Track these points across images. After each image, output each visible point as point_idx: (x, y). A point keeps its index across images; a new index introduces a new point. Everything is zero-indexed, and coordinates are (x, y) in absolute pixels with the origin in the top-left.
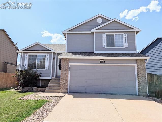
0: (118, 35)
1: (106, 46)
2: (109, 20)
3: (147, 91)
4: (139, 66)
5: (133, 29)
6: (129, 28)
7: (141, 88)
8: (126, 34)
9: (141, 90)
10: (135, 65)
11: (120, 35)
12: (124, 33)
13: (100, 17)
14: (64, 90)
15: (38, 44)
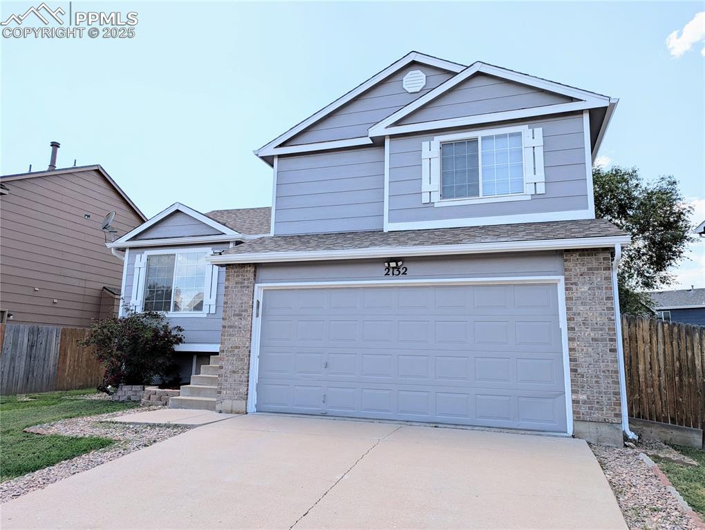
0: (498, 137)
3: (619, 415)
4: (576, 284)
5: (571, 99)
7: (584, 397)
8: (539, 131)
9: (584, 409)
11: (505, 136)
12: (526, 127)
13: (414, 65)
14: (230, 398)
15: (178, 211)
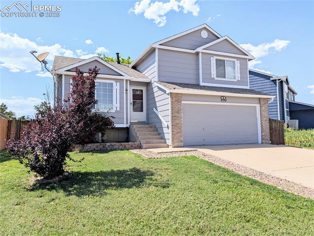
0: (230, 61)
1: (215, 77)
2: (219, 38)
4: (263, 107)
6: (242, 53)
7: (264, 134)
8: (239, 62)
9: (264, 137)
10: (258, 106)
12: (236, 60)
13: (205, 28)
14: (177, 142)
15: (96, 60)
